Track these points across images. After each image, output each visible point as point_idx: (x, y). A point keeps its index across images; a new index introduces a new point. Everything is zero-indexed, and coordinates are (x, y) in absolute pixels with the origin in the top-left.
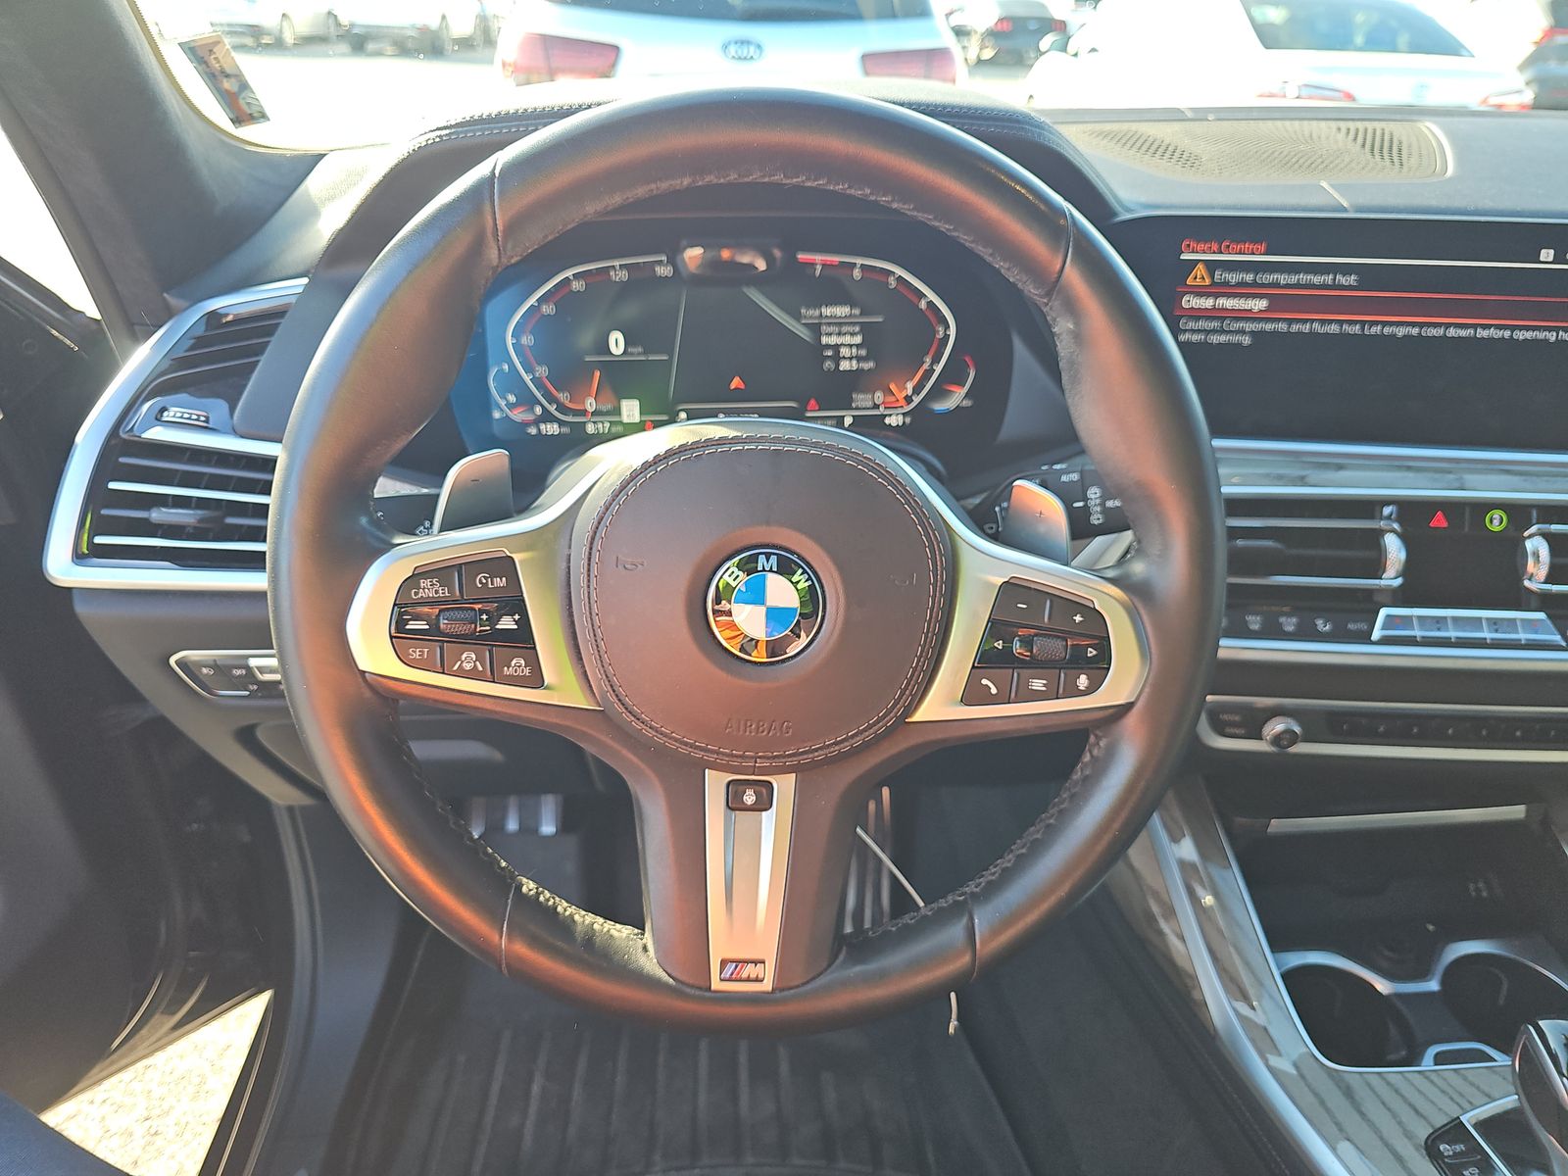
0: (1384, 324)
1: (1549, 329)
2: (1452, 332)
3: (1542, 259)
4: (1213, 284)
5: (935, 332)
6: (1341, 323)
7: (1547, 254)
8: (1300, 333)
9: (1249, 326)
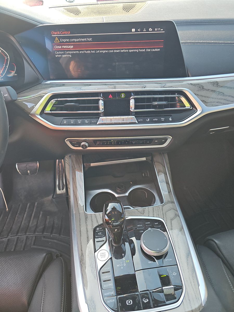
0: (100, 50)
1: (137, 49)
2: (115, 51)
3: (132, 31)
4: (60, 42)
5: (5, 58)
6: (90, 50)
7: (133, 30)
8: (82, 53)
9: (70, 52)
